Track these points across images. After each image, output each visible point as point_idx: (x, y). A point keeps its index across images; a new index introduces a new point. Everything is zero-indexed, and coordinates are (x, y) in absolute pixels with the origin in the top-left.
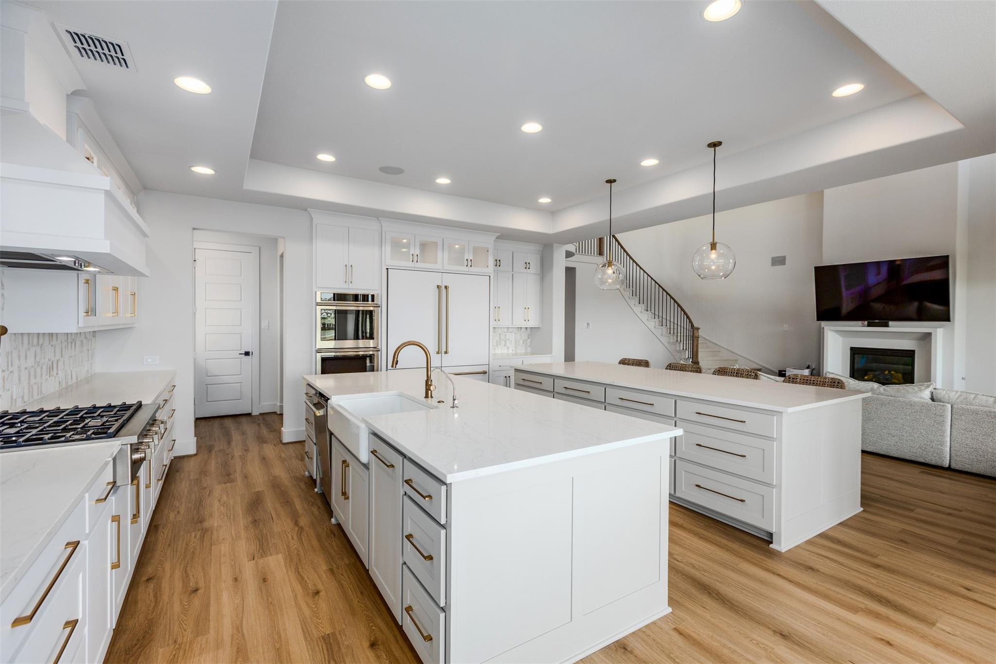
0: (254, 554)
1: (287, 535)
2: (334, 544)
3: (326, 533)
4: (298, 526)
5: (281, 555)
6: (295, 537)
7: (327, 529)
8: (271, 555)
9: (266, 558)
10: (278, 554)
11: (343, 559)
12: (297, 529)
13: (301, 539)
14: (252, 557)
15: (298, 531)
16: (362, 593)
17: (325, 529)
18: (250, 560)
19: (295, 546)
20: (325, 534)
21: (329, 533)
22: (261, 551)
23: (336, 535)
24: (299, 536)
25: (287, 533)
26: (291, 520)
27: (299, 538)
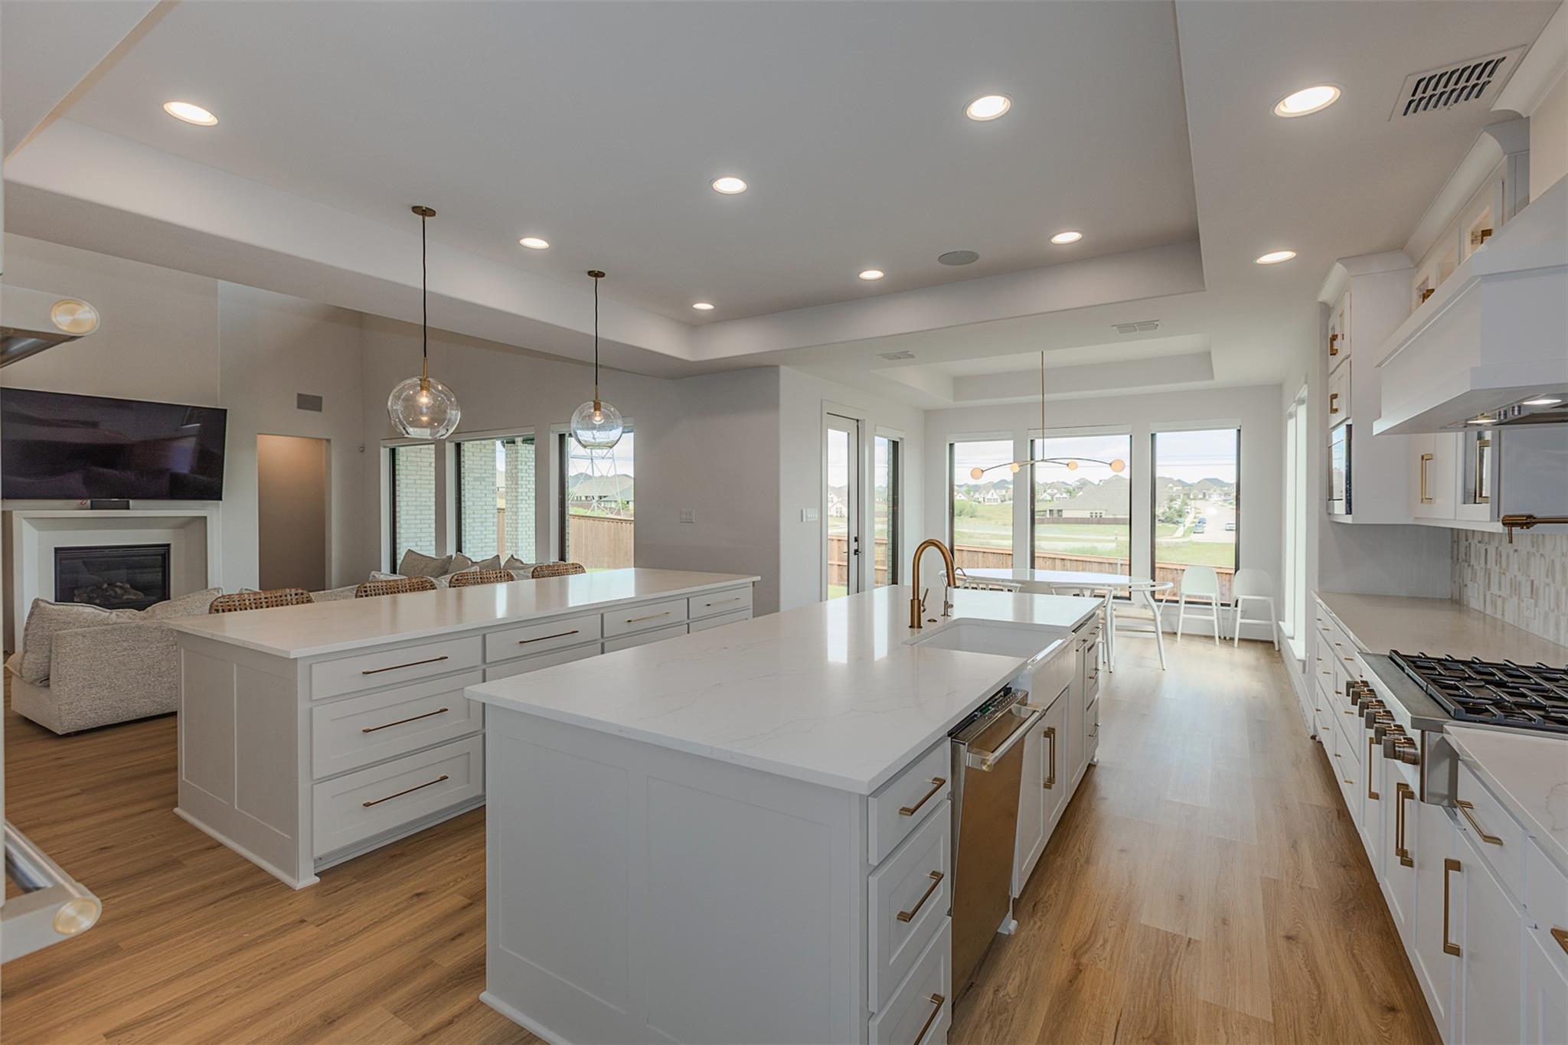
0: (1187, 949)
1: (1111, 958)
2: (1051, 892)
3: (1044, 916)
4: (1078, 964)
5: (1142, 922)
6: (1101, 941)
7: (1035, 923)
8: (1158, 930)
9: (1170, 931)
10: (1145, 926)
11: (1062, 865)
12: (1084, 960)
13: (1091, 933)
14: (1191, 946)
15: (1085, 952)
16: (1077, 827)
17: (1039, 924)
18: (1196, 941)
19: (1111, 923)
20: (1048, 916)
21: (1040, 914)
22: (1172, 951)
23: (1033, 904)
24: (1092, 939)
25: (1108, 959)
26: (1080, 991)
27: (1093, 935)
